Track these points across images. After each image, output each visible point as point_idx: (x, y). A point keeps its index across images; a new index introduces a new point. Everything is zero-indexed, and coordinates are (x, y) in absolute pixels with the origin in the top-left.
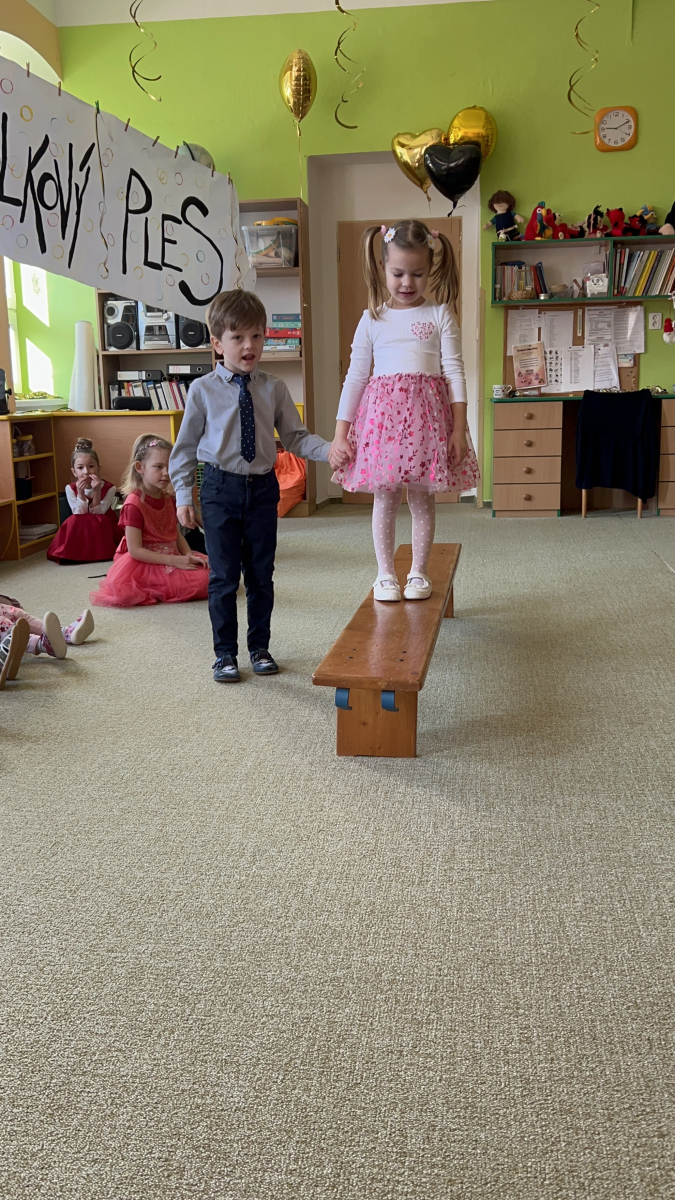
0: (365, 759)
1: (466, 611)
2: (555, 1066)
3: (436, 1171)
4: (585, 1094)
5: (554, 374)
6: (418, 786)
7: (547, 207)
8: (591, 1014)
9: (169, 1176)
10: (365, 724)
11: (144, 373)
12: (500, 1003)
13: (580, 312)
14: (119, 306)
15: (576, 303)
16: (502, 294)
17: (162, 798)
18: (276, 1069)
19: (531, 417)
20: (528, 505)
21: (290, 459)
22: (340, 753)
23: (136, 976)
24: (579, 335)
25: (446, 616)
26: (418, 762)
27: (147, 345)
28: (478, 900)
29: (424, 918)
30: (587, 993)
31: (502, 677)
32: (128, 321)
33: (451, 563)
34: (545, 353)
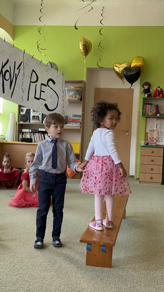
0: (95, 267)
1: (129, 217)
5: (161, 139)
6: (111, 278)
7: (161, 88)
10: (95, 255)
11: (31, 130)
14: (25, 109)
16: (145, 113)
17: (29, 276)
19: (153, 152)
20: (151, 180)
22: (87, 265)
25: (123, 218)
26: (112, 269)
27: (32, 122)
31: (140, 241)
32: (27, 114)
33: (125, 201)
34: (158, 132)
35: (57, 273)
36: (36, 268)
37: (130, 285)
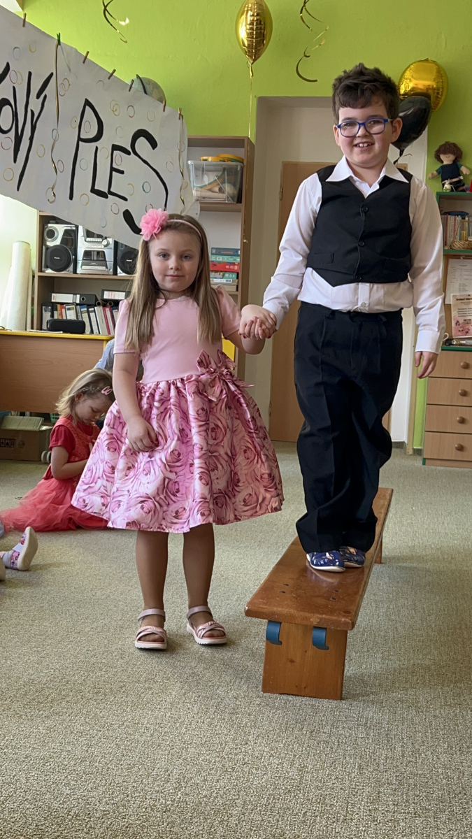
0: (290, 698)
1: (394, 558)
6: (343, 728)
10: (292, 661)
11: (78, 296)
14: (60, 229)
19: (466, 366)
20: (460, 456)
22: (265, 690)
26: (343, 704)
27: (82, 269)
31: (431, 627)
32: (67, 245)
33: (382, 507)
36: (108, 696)
37: (402, 746)
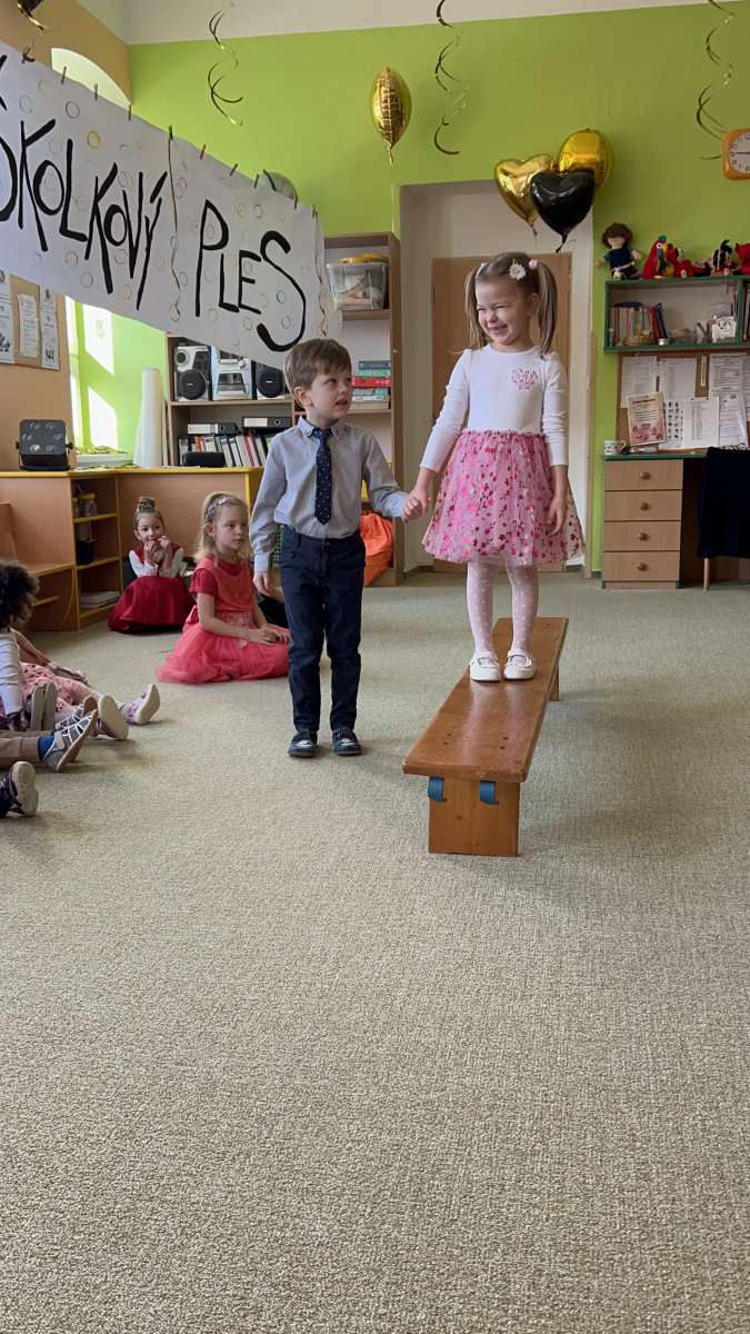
0: (460, 857)
1: (572, 693)
2: (678, 1207)
3: (543, 1321)
4: (711, 1241)
5: (673, 428)
6: (520, 889)
7: (668, 242)
8: (718, 1150)
9: (245, 1316)
10: (460, 818)
11: (217, 426)
12: (614, 1135)
13: (704, 359)
14: (191, 352)
15: (700, 349)
16: (617, 339)
17: (236, 896)
18: (363, 1201)
19: (647, 477)
20: (643, 576)
21: (376, 522)
22: (432, 850)
23: (208, 1091)
24: (703, 385)
25: (551, 699)
26: (519, 862)
27: (219, 395)
28: (589, 1018)
29: (528, 1036)
30: (713, 1126)
31: (614, 768)
32: (199, 368)
33: (557, 639)
34: (664, 405)
35: (331, 881)
36: (258, 868)
